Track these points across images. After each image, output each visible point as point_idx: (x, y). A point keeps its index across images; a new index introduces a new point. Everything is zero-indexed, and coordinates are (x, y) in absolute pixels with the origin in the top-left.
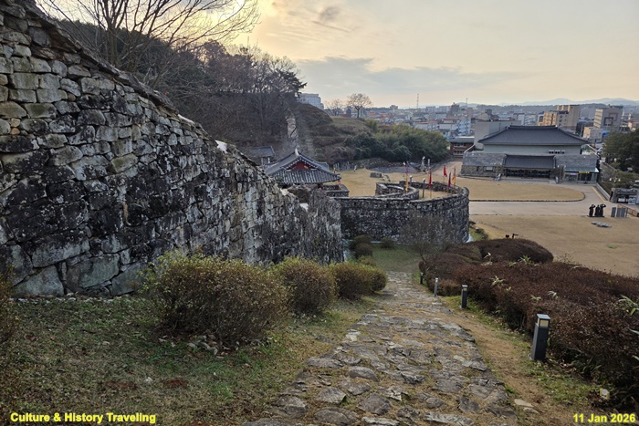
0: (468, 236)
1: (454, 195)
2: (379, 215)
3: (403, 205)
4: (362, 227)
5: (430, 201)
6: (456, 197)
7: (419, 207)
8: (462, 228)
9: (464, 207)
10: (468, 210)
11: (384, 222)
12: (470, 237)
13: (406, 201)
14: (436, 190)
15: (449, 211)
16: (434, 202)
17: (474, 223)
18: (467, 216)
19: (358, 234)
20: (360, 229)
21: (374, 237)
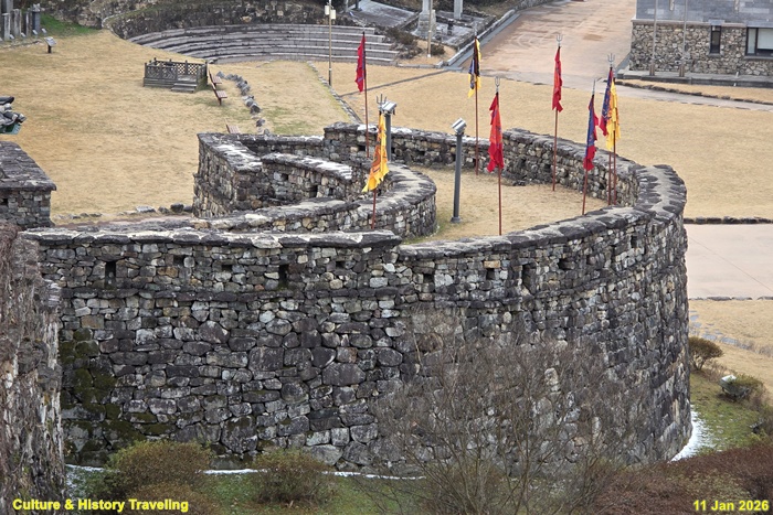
0: (685, 421)
1: (615, 212)
2: (239, 327)
3: (362, 269)
4: (149, 393)
5: (496, 249)
6: (622, 224)
7: (443, 280)
8: (657, 380)
9: (662, 273)
10: (681, 288)
11: (269, 363)
12: (697, 428)
13: (381, 248)
14: (519, 176)
15: (592, 296)
16: (518, 252)
17: (710, 350)
18: (680, 318)
19: (127, 431)
20: (138, 405)
21: (219, 448)
